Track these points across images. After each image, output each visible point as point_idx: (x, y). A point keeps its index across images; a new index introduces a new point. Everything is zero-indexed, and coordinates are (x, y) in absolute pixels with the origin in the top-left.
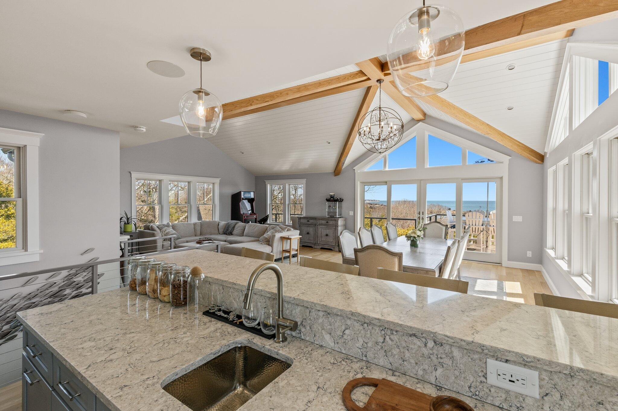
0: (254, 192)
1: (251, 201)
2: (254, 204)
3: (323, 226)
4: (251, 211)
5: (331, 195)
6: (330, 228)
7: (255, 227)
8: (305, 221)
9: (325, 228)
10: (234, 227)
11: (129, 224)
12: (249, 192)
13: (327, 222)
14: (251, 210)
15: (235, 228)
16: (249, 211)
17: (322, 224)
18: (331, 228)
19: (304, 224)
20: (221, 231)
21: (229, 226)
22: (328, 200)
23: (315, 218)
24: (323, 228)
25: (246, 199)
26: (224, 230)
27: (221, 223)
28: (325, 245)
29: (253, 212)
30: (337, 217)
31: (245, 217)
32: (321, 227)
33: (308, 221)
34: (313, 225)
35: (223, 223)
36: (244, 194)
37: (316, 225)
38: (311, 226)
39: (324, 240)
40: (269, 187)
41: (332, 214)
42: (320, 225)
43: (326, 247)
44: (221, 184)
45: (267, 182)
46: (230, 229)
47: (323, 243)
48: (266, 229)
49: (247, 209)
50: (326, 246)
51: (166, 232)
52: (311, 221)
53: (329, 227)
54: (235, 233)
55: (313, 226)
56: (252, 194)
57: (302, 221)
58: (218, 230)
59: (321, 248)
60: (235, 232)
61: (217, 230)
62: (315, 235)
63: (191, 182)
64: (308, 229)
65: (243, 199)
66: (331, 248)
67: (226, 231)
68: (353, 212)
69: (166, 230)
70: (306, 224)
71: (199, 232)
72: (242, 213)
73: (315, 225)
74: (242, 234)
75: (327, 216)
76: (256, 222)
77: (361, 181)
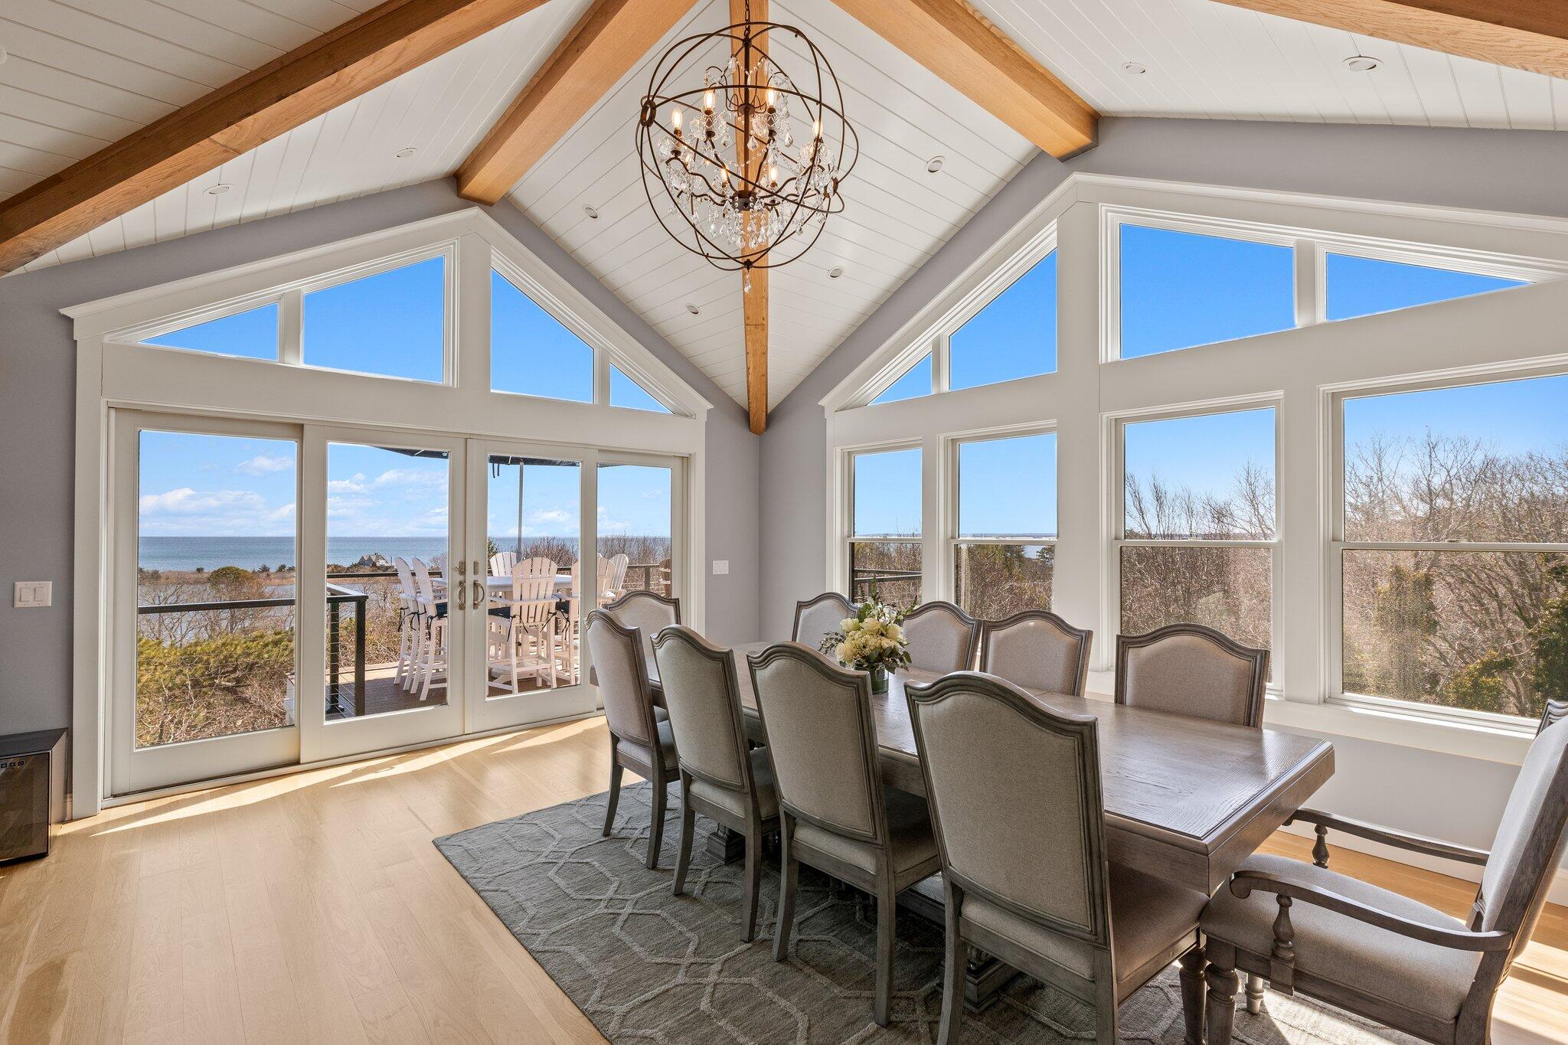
68: (47, 589)
77: (114, 401)
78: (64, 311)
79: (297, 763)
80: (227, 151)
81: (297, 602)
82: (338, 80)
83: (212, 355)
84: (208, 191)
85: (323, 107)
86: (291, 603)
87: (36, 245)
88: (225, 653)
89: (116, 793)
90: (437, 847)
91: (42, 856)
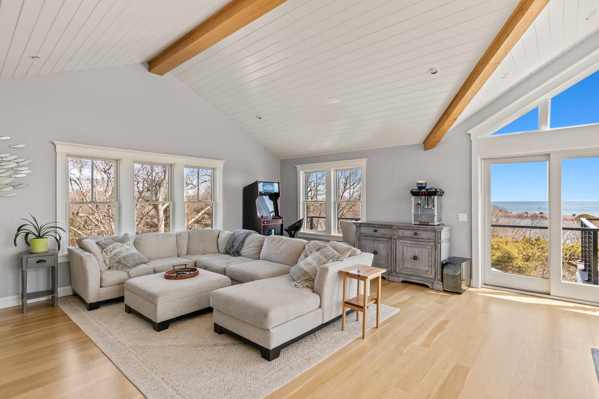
0: (279, 183)
1: (274, 197)
2: (279, 201)
3: (407, 242)
4: (274, 213)
5: (420, 184)
6: (421, 245)
7: (282, 243)
8: (369, 231)
9: (410, 245)
10: (243, 242)
11: (42, 238)
12: (272, 183)
13: (416, 234)
14: (275, 211)
15: (245, 243)
16: (271, 212)
17: (404, 238)
18: (426, 245)
19: (367, 236)
20: (222, 247)
21: (235, 239)
22: (414, 193)
23: (390, 226)
24: (406, 245)
25: (266, 194)
26: (227, 245)
27: (223, 233)
28: (411, 277)
29: (277, 216)
30: (436, 223)
31: (264, 223)
32: (403, 243)
33: (375, 231)
34: (385, 238)
35: (225, 234)
36: (263, 186)
37: (391, 238)
38: (380, 239)
39: (409, 266)
40: (302, 176)
41: (424, 219)
42: (399, 238)
43: (415, 280)
44: (226, 170)
45: (299, 167)
46: (236, 245)
47: (406, 273)
48: (302, 247)
49: (268, 209)
50: (414, 278)
51: (113, 253)
52: (381, 231)
53: (420, 243)
54: (244, 253)
55: (385, 240)
56: (276, 185)
57: (363, 230)
58: (216, 247)
59: (403, 282)
60: (246, 251)
61: (216, 245)
62: (389, 257)
63: (175, 165)
64: (376, 244)
65: (261, 194)
66: (426, 283)
67: (230, 249)
68: (466, 216)
69: (114, 249)
70: (370, 236)
71: (184, 250)
72: (259, 215)
73: (389, 238)
74: (257, 256)
75: (413, 223)
76: (282, 234)
77: (483, 157)
78: (468, 132)
79: (549, 294)
80: (495, 65)
81: (549, 228)
82: (526, 17)
83: (513, 134)
84: (502, 77)
85: (524, 30)
86: (546, 228)
87: (454, 116)
88: (573, 250)
89: (485, 284)
90: (592, 352)
91: (460, 294)
